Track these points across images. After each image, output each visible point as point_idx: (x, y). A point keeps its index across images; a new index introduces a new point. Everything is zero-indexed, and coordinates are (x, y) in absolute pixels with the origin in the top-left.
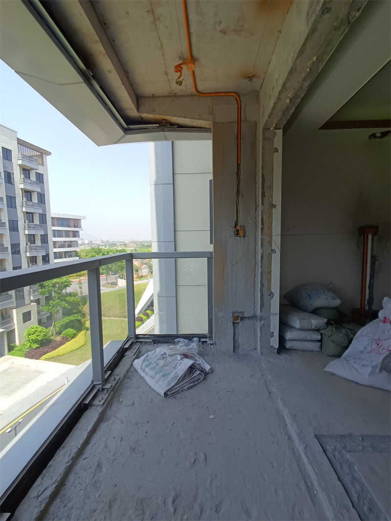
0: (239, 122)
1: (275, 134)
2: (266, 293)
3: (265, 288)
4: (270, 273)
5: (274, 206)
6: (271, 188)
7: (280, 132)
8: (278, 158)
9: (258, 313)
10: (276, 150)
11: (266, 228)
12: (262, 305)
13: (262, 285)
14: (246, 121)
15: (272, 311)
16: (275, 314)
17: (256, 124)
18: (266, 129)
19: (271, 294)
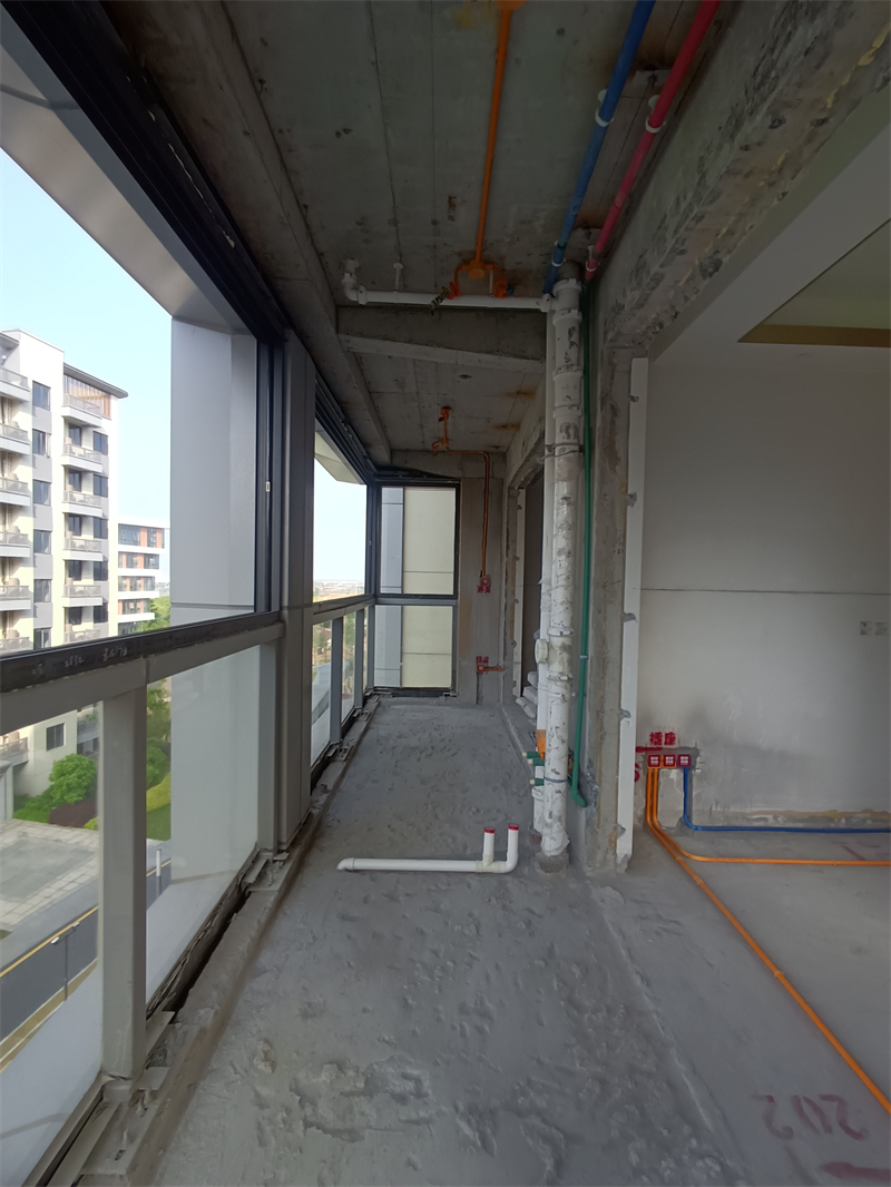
0: (487, 479)
1: (519, 493)
2: (509, 643)
3: (508, 637)
4: (513, 622)
5: (517, 558)
6: (515, 542)
7: (523, 492)
8: (521, 515)
9: (502, 663)
10: (520, 508)
11: (510, 578)
12: (505, 654)
13: (505, 634)
14: (493, 477)
15: (515, 660)
16: (518, 663)
17: (502, 481)
18: (510, 488)
19: (514, 644)
